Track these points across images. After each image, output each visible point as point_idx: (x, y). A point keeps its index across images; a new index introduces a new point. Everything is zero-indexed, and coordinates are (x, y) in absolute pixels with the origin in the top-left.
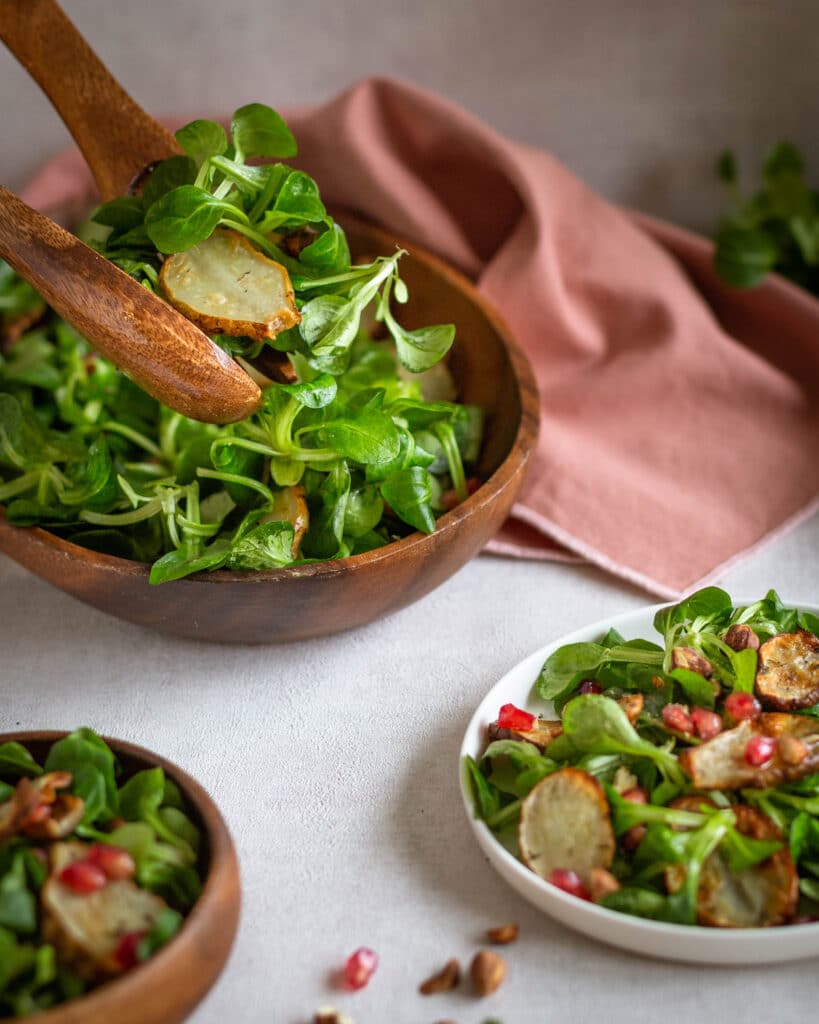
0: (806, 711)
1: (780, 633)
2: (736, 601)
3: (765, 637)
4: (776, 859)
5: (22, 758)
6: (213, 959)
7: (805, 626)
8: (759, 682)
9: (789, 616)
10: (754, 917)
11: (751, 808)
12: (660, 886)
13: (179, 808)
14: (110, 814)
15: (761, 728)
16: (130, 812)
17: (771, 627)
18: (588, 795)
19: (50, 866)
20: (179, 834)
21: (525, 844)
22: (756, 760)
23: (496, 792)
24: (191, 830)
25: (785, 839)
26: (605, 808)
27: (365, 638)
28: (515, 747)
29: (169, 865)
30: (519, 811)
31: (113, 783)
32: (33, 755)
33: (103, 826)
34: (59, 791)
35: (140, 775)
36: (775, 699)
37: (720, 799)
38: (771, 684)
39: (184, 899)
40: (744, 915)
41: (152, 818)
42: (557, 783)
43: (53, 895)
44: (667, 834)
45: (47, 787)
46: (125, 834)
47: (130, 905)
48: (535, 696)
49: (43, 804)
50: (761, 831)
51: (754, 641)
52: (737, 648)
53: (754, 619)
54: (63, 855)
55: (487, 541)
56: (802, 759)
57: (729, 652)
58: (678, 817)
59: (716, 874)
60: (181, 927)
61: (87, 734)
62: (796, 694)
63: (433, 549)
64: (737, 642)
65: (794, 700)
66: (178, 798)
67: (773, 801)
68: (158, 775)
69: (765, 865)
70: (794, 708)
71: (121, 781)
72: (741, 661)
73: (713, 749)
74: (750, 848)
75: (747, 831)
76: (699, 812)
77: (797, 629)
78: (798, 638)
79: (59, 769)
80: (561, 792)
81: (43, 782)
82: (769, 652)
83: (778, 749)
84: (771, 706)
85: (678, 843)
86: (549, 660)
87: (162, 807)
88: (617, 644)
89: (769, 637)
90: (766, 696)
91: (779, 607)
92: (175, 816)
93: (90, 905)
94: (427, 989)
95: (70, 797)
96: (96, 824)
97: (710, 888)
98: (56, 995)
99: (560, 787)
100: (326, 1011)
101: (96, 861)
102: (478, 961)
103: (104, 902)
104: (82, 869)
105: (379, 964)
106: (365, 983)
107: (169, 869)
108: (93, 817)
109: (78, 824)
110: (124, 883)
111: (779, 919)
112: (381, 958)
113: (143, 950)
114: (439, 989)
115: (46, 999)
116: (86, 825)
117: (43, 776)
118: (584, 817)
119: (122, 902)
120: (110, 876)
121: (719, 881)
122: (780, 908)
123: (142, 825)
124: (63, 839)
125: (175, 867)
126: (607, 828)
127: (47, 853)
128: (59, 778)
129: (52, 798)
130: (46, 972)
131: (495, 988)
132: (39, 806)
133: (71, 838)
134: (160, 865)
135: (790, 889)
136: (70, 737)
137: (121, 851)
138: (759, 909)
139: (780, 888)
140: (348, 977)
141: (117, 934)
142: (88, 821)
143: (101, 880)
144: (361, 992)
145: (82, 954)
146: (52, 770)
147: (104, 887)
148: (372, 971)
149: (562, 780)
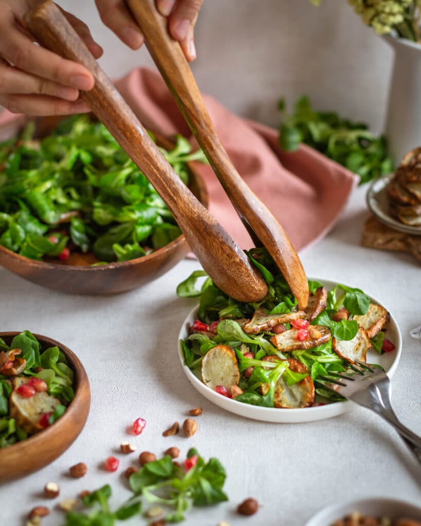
4: (306, 380)
5: (2, 344)
6: (79, 423)
10: (298, 403)
11: (295, 359)
12: (259, 392)
13: (65, 363)
14: (37, 366)
16: (46, 365)
18: (228, 355)
19: (13, 387)
20: (65, 374)
21: (204, 376)
22: (302, 339)
23: (192, 354)
24: (69, 371)
25: (309, 372)
26: (236, 361)
28: (199, 336)
29: (61, 385)
30: (201, 362)
31: (38, 353)
32: (5, 342)
33: (35, 370)
34: (16, 356)
35: (49, 349)
37: (282, 357)
39: (67, 399)
40: (293, 403)
41: (54, 367)
42: (216, 351)
43: (15, 398)
44: (262, 371)
45: (12, 354)
46: (43, 373)
47: (45, 402)
49: (10, 361)
50: (300, 369)
54: (19, 382)
56: (320, 337)
58: (266, 364)
59: (282, 387)
60: (66, 411)
61: (27, 333)
66: (65, 359)
67: (304, 357)
68: (57, 349)
69: (301, 382)
71: (41, 352)
73: (284, 336)
74: (296, 376)
75: (294, 369)
76: (274, 362)
79: (17, 348)
80: (217, 355)
81: (10, 352)
83: (310, 334)
85: (266, 375)
87: (58, 362)
92: (63, 366)
93: (29, 402)
94: (165, 434)
95: (21, 359)
96: (31, 370)
97: (279, 392)
98: (16, 438)
99: (217, 353)
100: (125, 443)
101: (31, 384)
102: (186, 423)
103: (35, 400)
104: (26, 387)
105: (147, 424)
106: (141, 432)
107: (61, 387)
108: (30, 367)
109: (24, 370)
110: (43, 393)
111: (307, 404)
112: (147, 422)
113: (51, 420)
114: (171, 434)
115: (12, 440)
116: (28, 370)
117: (10, 350)
118: (227, 364)
119: (42, 401)
120: (37, 390)
121: (283, 389)
122: (308, 400)
123: (50, 370)
124: (19, 376)
125: (63, 386)
126: (236, 368)
127: (12, 381)
128: (16, 351)
129: (14, 359)
130: (12, 429)
131: (193, 434)
132: (8, 363)
133: (22, 375)
134: (57, 386)
135: (312, 392)
136: (21, 334)
137: (42, 380)
138: (299, 400)
139: (308, 392)
140: (134, 429)
141: (40, 413)
142: (28, 368)
143: (33, 392)
144: (139, 436)
145: (26, 422)
146: (14, 348)
147: (35, 395)
148: (144, 427)
149: (217, 350)
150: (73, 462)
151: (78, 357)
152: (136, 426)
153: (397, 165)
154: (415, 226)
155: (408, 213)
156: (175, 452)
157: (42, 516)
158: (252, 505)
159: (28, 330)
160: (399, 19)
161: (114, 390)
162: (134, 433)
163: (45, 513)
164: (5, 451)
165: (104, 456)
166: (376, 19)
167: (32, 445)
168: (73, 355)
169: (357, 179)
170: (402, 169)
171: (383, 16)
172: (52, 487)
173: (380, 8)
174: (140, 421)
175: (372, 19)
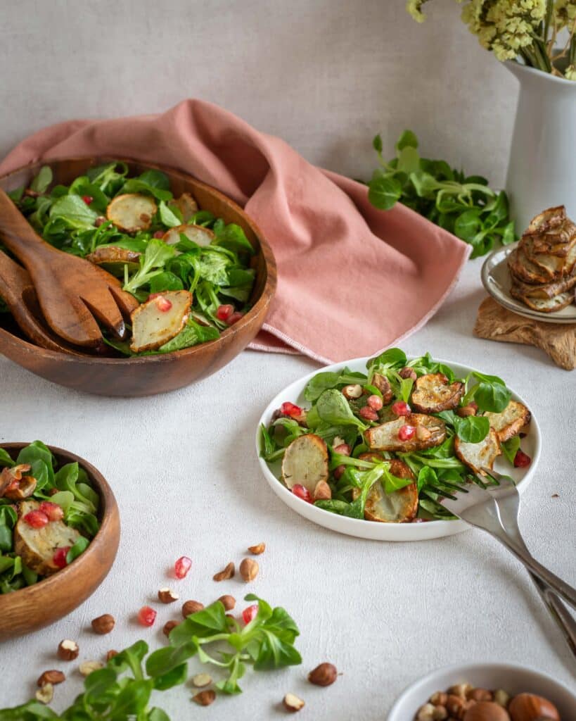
0: (436, 414)
1: (428, 374)
2: (408, 357)
3: (420, 375)
4: (409, 488)
5: (6, 457)
6: (105, 562)
7: (442, 371)
8: (413, 397)
9: (436, 366)
10: (395, 516)
11: (400, 461)
12: (349, 498)
13: (87, 483)
14: (50, 486)
15: (410, 421)
16: (62, 486)
17: (424, 370)
18: (318, 449)
19: (19, 513)
20: (87, 497)
21: (284, 470)
22: (404, 437)
23: (274, 444)
24: (93, 494)
25: (415, 479)
26: (326, 456)
27: (185, 393)
28: (287, 421)
29: (82, 513)
30: (284, 453)
31: (52, 470)
32: (11, 456)
33: (48, 492)
34: (24, 474)
35: (68, 465)
36: (420, 406)
37: (387, 456)
38: (419, 399)
39: (90, 531)
40: (389, 515)
41: (72, 487)
42: (304, 440)
43: (21, 529)
44: (353, 471)
45: (18, 471)
46: (59, 497)
47: (61, 533)
48: (301, 398)
49: (16, 481)
50: (403, 473)
51: (414, 376)
52: (404, 378)
53: (417, 365)
54: (26, 508)
55: (249, 343)
56: (427, 438)
57: (400, 379)
58: (361, 463)
59: (378, 493)
60: (88, 546)
61: (39, 444)
62: (432, 405)
63: (221, 347)
64: (405, 375)
65: (429, 408)
66: (87, 478)
67: (412, 459)
68: (76, 465)
69: (403, 490)
70: (429, 412)
71: (56, 469)
72: (406, 385)
73: (383, 430)
74: (396, 482)
75: (396, 473)
76: (372, 461)
77: (438, 372)
78: (437, 377)
79: (25, 462)
80: (305, 445)
81: (16, 469)
82: (421, 383)
83: (416, 432)
84: (416, 409)
85: (358, 476)
86: (311, 380)
87: (77, 482)
88: (346, 374)
89: (423, 375)
90: (414, 404)
91: (430, 361)
92: (84, 487)
93: (40, 534)
94: (217, 578)
95: (29, 477)
96: (43, 492)
97: (373, 500)
98: (23, 581)
99: (305, 443)
100: (164, 590)
101: (42, 511)
102: (244, 564)
103: (48, 533)
104: (37, 514)
105: (192, 565)
106: (185, 575)
107: (82, 515)
108: (42, 488)
109: (34, 491)
110: (58, 523)
111: (406, 519)
112: (193, 562)
113: (68, 559)
114: (224, 578)
115: (18, 583)
116: (38, 492)
117: (15, 466)
118: (314, 459)
119: (57, 532)
120: (51, 519)
121: (379, 496)
122: (408, 513)
123: (68, 492)
124: (26, 499)
125: (85, 514)
126: (325, 466)
127: (18, 507)
128: (24, 467)
129: (20, 478)
130: (17, 570)
131: (253, 578)
132: (13, 483)
133: (31, 498)
134: (78, 513)
135: (414, 504)
136: (30, 445)
137: (56, 506)
138: (397, 513)
139: (409, 503)
140: (177, 571)
141: (54, 549)
142: (39, 490)
143: (46, 521)
144: (183, 580)
145: (36, 560)
146: (21, 463)
147: (48, 524)
148: (189, 569)
149: (306, 440)
150: (97, 614)
151: (104, 476)
152: (178, 567)
153: (523, 232)
154: (544, 311)
155: (537, 294)
156: (230, 602)
157: (55, 683)
158: (329, 672)
159: (40, 440)
160: (527, 41)
161: (151, 521)
162: (177, 577)
163: (58, 679)
164: (7, 598)
165: (137, 606)
166: (497, 41)
167: (43, 591)
168: (98, 473)
169: (470, 248)
170: (529, 236)
171: (506, 36)
172: (69, 645)
173: (502, 27)
174: (184, 559)
175: (492, 42)
